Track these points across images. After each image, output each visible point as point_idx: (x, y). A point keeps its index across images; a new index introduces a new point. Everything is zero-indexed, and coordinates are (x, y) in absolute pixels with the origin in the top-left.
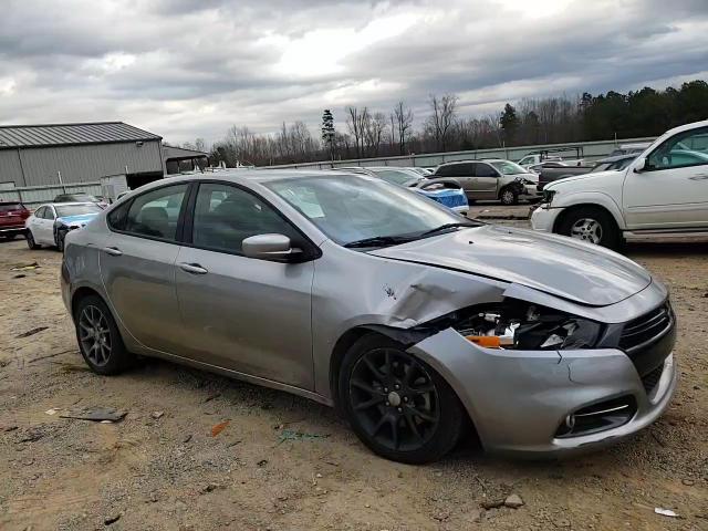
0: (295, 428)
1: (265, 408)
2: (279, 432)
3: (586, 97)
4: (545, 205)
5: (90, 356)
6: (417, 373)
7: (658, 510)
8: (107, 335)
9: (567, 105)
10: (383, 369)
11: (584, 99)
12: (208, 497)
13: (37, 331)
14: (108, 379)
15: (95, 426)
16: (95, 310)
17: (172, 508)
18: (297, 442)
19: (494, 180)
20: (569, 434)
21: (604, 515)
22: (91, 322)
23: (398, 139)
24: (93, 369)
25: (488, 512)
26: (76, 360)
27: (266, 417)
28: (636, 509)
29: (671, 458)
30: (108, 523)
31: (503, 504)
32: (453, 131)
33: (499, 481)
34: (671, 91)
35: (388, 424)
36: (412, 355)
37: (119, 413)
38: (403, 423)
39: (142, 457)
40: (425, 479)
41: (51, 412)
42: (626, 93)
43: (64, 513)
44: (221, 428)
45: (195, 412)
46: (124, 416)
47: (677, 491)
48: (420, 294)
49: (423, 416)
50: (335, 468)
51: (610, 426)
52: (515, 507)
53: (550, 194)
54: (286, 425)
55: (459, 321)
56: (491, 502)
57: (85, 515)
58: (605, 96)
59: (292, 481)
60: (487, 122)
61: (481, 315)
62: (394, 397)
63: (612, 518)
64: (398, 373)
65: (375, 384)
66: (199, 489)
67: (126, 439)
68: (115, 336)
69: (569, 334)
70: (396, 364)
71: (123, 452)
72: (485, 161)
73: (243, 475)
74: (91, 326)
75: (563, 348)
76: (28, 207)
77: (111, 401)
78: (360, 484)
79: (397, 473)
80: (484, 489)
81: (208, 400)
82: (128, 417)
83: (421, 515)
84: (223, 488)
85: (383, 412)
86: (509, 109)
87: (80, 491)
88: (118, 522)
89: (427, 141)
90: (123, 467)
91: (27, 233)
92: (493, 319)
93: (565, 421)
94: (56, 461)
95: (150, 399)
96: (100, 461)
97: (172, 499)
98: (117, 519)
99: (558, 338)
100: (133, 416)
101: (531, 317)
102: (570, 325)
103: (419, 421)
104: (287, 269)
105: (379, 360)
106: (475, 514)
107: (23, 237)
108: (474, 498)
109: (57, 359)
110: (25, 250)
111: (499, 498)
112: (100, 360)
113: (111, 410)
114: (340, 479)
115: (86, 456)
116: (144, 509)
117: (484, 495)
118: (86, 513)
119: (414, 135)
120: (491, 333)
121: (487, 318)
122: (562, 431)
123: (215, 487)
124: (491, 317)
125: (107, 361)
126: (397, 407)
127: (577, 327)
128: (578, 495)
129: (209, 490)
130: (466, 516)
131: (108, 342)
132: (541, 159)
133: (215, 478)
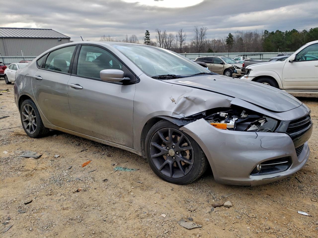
0: (123, 165)
1: (109, 156)
2: (114, 167)
3: (266, 32)
4: (246, 76)
5: (27, 129)
6: (184, 141)
7: (299, 212)
8: (35, 119)
9: (257, 35)
10: (167, 138)
11: (265, 33)
12: (77, 194)
13: (4, 117)
14: (35, 139)
15: (26, 159)
16: (29, 106)
17: (59, 198)
18: (123, 172)
19: (222, 66)
20: (257, 174)
21: (272, 213)
22: (28, 112)
23: (179, 46)
24: (28, 135)
25: (215, 209)
26: (21, 130)
27: (109, 160)
28: (289, 211)
29: (305, 188)
30: (26, 204)
31: (223, 205)
32: (204, 44)
33: (221, 195)
34: (305, 31)
35: (168, 165)
36: (182, 131)
37: (38, 155)
38: (175, 165)
39: (46, 175)
40: (184, 192)
41: (6, 152)
42: (285, 31)
43: (5, 198)
44: (87, 164)
45: (75, 156)
46: (40, 156)
47: (309, 203)
48: (188, 102)
49: (185, 161)
50: (140, 184)
51: (278, 171)
52: (229, 207)
53: (249, 71)
54: (119, 164)
55: (207, 116)
56: (216, 204)
57: (15, 199)
58: (275, 32)
59: (119, 190)
60: (220, 41)
61: (218, 113)
62: (172, 152)
63: (277, 215)
64: (175, 140)
65: (162, 145)
66: (73, 191)
67: (40, 166)
68: (38, 120)
69: (262, 125)
70: (173, 136)
71: (38, 172)
72: (218, 57)
73: (95, 185)
74: (27, 114)
75: (259, 131)
76: (6, 65)
77: (35, 149)
78: (152, 193)
79: (171, 188)
80: (213, 198)
81: (82, 151)
82: (42, 157)
83: (182, 208)
84: (85, 191)
85: (165, 159)
86: (231, 36)
87: (14, 188)
88: (30, 204)
89: (192, 48)
90: (37, 179)
91: (5, 76)
92: (224, 115)
93: (256, 167)
94: (4, 174)
95: (54, 149)
96: (26, 175)
97: (59, 194)
98: (31, 202)
99: (256, 127)
100: (44, 156)
101: (243, 115)
102: (263, 120)
103: (183, 164)
104: (122, 88)
105: (166, 134)
106: (209, 209)
107: (3, 78)
108: (208, 202)
109: (11, 130)
110: (4, 84)
111: (221, 202)
112: (31, 130)
113: (35, 153)
114: (142, 189)
115: (19, 173)
116: (45, 198)
117: (213, 201)
118: (16, 198)
119: (187, 45)
120: (223, 122)
121: (221, 115)
122: (254, 172)
123: (81, 190)
124: (223, 114)
125: (35, 131)
126: (173, 157)
127: (266, 121)
128: (260, 203)
129: (78, 191)
130: (204, 210)
131: (35, 122)
132: (244, 58)
133: (81, 186)
